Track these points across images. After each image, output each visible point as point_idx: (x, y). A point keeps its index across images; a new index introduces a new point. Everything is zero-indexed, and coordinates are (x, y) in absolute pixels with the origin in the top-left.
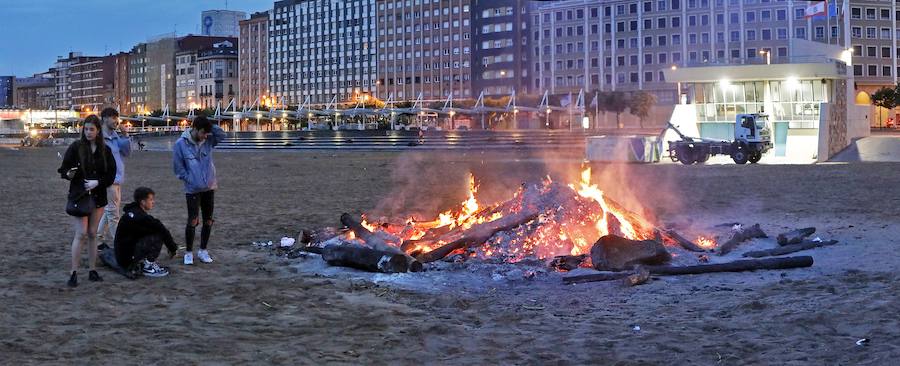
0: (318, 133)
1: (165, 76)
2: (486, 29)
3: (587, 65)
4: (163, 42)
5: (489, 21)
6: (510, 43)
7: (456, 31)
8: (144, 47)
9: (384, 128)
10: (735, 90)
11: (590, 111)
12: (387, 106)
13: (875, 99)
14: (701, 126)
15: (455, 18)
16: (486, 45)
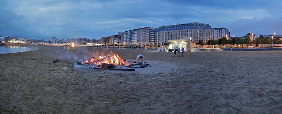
0: (129, 47)
1: (113, 40)
2: (151, 34)
3: (163, 40)
4: (113, 36)
5: (151, 33)
6: (154, 36)
7: (147, 35)
8: (110, 36)
9: (137, 47)
10: (176, 43)
11: (163, 45)
12: (138, 44)
13: (196, 44)
14: (172, 47)
15: (147, 33)
16: (151, 36)
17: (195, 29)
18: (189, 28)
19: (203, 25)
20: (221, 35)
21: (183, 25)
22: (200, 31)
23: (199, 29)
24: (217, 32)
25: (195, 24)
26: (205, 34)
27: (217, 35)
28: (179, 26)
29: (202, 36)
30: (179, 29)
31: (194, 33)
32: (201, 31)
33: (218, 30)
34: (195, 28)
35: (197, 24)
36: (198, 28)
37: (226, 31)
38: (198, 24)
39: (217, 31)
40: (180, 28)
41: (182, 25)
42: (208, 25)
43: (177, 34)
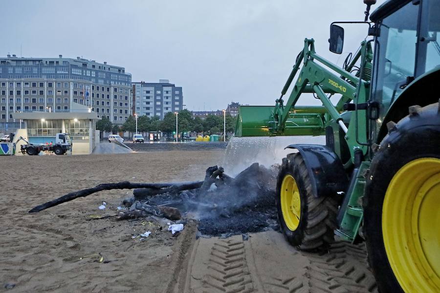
14: (29, 138)
17: (77, 80)
18: (56, 75)
19: (107, 70)
20: (158, 103)
21: (34, 61)
22: (95, 88)
23: (93, 80)
24: (148, 95)
25: (80, 65)
26: (112, 97)
27: (148, 103)
28: (14, 63)
29: (100, 103)
30: (14, 75)
31: (75, 93)
32: (100, 89)
33: (152, 89)
34: (81, 77)
35: (85, 65)
36: (90, 78)
37: (177, 92)
38: (89, 66)
39: (148, 92)
40: (19, 71)
41: (27, 61)
42: (121, 70)
43: (7, 93)
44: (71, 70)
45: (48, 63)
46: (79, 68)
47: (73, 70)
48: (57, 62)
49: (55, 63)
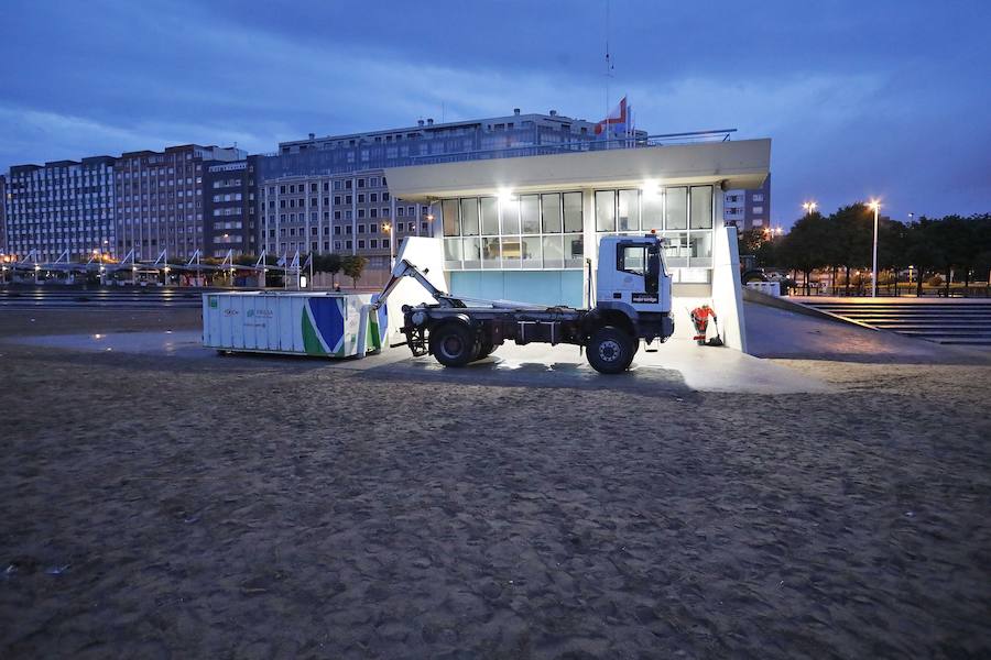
2: (217, 199)
3: (307, 234)
5: (216, 185)
6: (239, 211)
7: (189, 200)
11: (306, 272)
15: (189, 188)
16: (217, 213)
21: (465, 126)
35: (566, 127)
40: (439, 148)
44: (539, 137)
45: (493, 127)
46: (556, 133)
47: (542, 138)
48: (511, 125)
49: (506, 126)
